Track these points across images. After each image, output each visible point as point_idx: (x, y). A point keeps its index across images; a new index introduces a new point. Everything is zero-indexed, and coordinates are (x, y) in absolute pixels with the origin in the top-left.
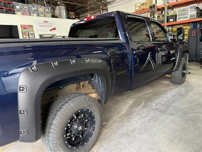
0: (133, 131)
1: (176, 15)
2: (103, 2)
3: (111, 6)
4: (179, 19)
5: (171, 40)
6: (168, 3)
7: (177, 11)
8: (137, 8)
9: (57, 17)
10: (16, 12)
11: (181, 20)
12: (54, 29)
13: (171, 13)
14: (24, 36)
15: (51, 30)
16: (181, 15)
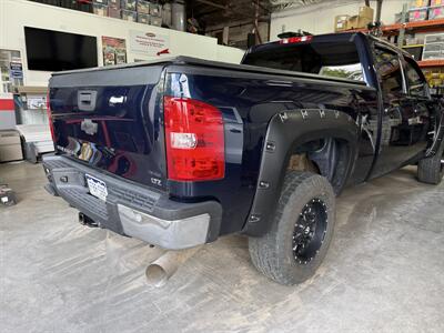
0: (376, 252)
1: (422, 48)
2: (262, 4)
3: (279, 14)
4: (427, 56)
5: (432, 96)
6: (407, 20)
7: (423, 39)
8: (340, 26)
9: (167, 27)
10: (95, 10)
11: (431, 58)
12: (166, 52)
13: (412, 42)
14: (107, 61)
15: (158, 54)
16: (433, 48)
